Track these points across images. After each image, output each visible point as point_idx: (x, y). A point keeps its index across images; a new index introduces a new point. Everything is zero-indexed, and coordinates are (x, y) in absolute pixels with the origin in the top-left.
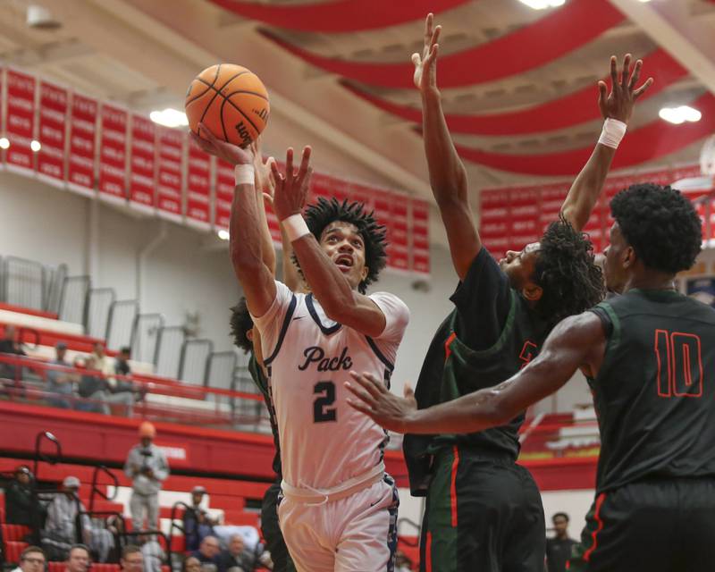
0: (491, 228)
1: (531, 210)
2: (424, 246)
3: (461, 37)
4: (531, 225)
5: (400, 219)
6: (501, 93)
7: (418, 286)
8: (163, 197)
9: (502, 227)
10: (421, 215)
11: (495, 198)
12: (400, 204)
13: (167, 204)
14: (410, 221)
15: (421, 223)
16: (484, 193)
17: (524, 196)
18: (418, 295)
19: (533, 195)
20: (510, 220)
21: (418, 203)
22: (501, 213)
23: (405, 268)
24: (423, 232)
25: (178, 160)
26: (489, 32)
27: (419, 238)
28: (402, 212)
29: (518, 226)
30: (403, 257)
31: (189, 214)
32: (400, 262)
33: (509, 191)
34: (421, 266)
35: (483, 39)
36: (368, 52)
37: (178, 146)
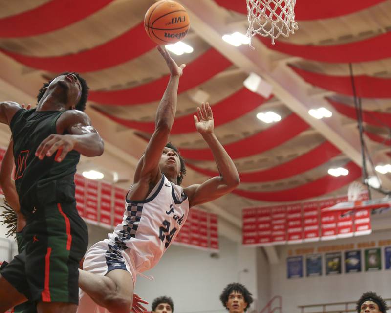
0: (248, 227)
1: (267, 218)
2: (215, 236)
3: (231, 136)
4: (267, 226)
5: (203, 223)
6: (251, 162)
7: (213, 255)
8: (89, 213)
9: (253, 227)
10: (214, 221)
11: (250, 213)
12: (204, 216)
13: (90, 216)
14: (208, 224)
15: (214, 225)
16: (245, 210)
17: (264, 212)
18: (213, 260)
19: (268, 211)
20: (257, 223)
21: (212, 215)
22: (252, 220)
23: (206, 247)
24: (215, 229)
25: (95, 195)
26: (245, 133)
27: (213, 232)
28: (204, 220)
29: (261, 226)
30: (205, 241)
31: (101, 221)
32: (204, 244)
33: (256, 209)
34: (214, 246)
35: (242, 137)
36: (187, 144)
37: (96, 188)
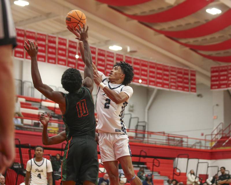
0: (214, 79)
1: (225, 73)
2: (195, 84)
3: (199, 22)
4: (225, 77)
5: (186, 76)
6: (214, 38)
7: (199, 96)
9: (217, 78)
10: (194, 75)
11: (215, 69)
12: (186, 72)
14: (189, 77)
15: (193, 77)
16: (212, 68)
17: (224, 68)
18: (199, 98)
19: (226, 68)
20: (219, 76)
21: (191, 71)
22: (217, 74)
23: (188, 91)
24: (194, 80)
25: (112, 61)
26: (206, 20)
27: (192, 82)
28: (187, 74)
29: (222, 78)
30: (187, 88)
32: (186, 89)
33: (219, 67)
34: (193, 90)
35: (204, 22)
36: (172, 27)
37: (113, 57)
